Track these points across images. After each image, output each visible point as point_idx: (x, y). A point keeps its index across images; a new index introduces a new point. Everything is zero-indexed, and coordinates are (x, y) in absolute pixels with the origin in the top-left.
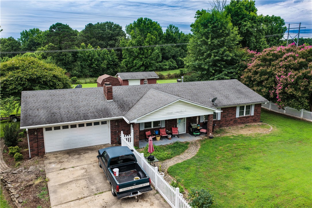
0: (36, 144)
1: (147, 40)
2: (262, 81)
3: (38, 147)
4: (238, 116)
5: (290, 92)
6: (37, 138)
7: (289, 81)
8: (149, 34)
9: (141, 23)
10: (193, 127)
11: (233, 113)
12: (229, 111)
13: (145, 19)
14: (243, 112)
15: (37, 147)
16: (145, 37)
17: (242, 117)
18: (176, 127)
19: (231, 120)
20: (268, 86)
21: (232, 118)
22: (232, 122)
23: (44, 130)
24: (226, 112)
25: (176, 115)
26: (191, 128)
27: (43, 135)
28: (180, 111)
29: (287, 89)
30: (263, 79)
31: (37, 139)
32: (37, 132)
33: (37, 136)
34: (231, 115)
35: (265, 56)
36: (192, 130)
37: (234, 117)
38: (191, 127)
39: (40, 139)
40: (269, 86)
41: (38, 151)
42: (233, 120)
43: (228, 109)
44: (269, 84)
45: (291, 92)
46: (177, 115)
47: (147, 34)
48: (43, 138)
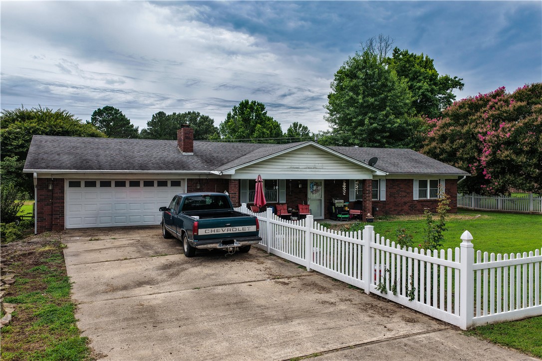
0: (49, 207)
1: (255, 135)
2: (456, 150)
3: (52, 215)
4: (416, 197)
5: (506, 157)
6: (52, 197)
7: (503, 136)
8: (259, 125)
9: (246, 108)
10: (337, 205)
11: (408, 191)
12: (400, 186)
13: (252, 102)
14: (426, 191)
15: (50, 215)
16: (253, 131)
17: (424, 201)
18: (306, 203)
19: (405, 203)
20: (466, 156)
21: (406, 199)
22: (406, 207)
23: (66, 184)
24: (394, 187)
25: (305, 173)
26: (333, 207)
27: (63, 192)
28: (312, 167)
29: (500, 152)
30: (457, 146)
31: (52, 200)
32: (53, 184)
33: (53, 193)
34: (404, 194)
35: (457, 110)
36: (336, 211)
37: (409, 199)
38: (334, 204)
39: (57, 199)
40: (468, 156)
41: (52, 223)
42: (409, 204)
43: (398, 183)
44: (469, 154)
45: (508, 156)
46: (308, 173)
47: (255, 126)
48: (62, 198)
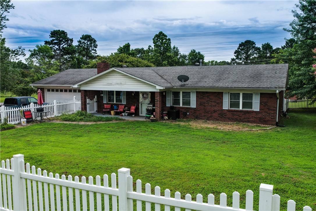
4: (226, 107)
11: (217, 102)
12: (210, 97)
14: (238, 102)
17: (236, 111)
21: (216, 108)
22: (216, 115)
24: (204, 98)
34: (214, 104)
37: (219, 108)
42: (219, 112)
43: (208, 95)
46: (117, 87)
